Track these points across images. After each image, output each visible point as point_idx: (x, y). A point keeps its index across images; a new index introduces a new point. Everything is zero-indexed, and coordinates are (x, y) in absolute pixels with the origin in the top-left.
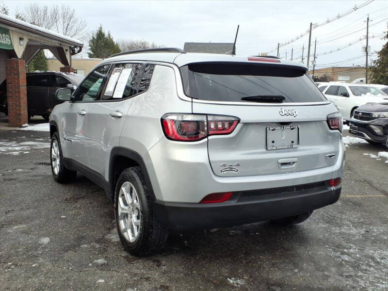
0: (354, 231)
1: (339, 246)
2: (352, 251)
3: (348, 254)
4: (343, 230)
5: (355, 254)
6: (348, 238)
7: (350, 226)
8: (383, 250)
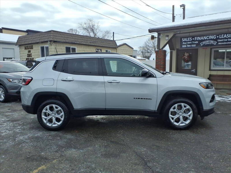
0: (21, 138)
1: (24, 129)
2: (18, 130)
3: (18, 129)
4: (27, 136)
5: (16, 130)
6: (22, 134)
7: (24, 139)
8: (5, 134)
